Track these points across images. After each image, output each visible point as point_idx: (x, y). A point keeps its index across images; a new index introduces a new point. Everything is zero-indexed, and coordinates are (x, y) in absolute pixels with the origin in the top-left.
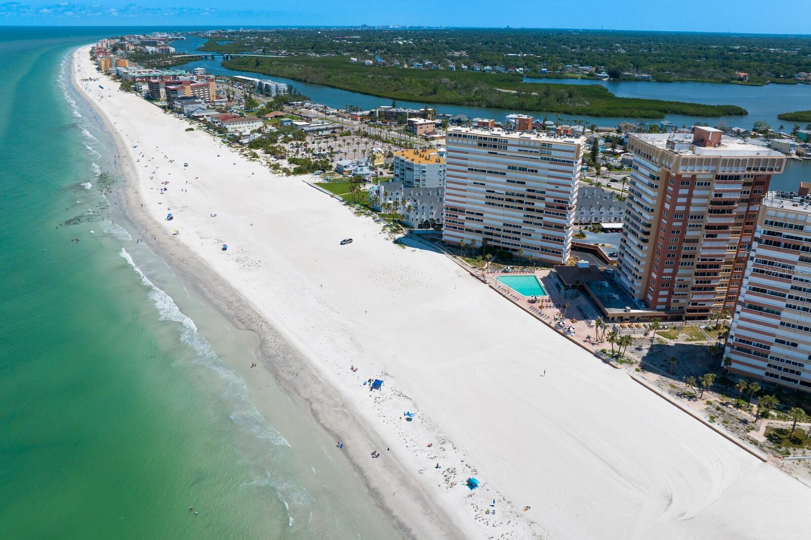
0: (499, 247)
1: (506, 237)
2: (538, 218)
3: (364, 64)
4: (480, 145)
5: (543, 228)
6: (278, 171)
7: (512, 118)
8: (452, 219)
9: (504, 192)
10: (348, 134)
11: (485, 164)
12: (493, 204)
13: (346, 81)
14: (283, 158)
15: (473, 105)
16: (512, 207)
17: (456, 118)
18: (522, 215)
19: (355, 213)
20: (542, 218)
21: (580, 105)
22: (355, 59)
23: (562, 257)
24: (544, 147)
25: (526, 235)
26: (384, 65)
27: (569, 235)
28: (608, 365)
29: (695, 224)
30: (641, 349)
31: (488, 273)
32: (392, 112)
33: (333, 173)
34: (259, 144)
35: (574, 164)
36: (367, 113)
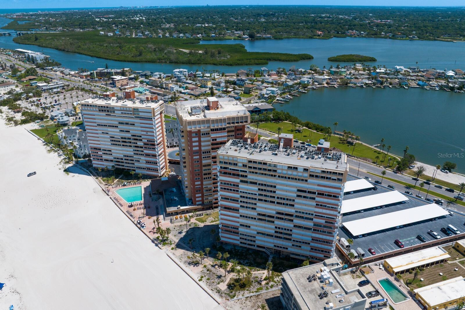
0: (125, 169)
1: (127, 163)
2: (141, 151)
3: (107, 35)
4: (100, 110)
5: (145, 157)
6: (11, 122)
7: (176, 72)
8: (95, 154)
9: (120, 137)
10: (72, 89)
11: (106, 122)
12: (115, 144)
13: (89, 49)
14: (18, 112)
15: (162, 62)
16: (126, 146)
17: (144, 73)
18: (132, 150)
19: (48, 151)
20: (143, 151)
21: (224, 58)
22: (103, 33)
23: (158, 172)
24: (135, 110)
25: (137, 161)
26: (120, 35)
27: (160, 160)
28: (157, 247)
29: (207, 156)
30: (182, 232)
31: (113, 188)
32: (104, 72)
33: (48, 121)
34: (6, 102)
35: (153, 119)
36: (89, 73)
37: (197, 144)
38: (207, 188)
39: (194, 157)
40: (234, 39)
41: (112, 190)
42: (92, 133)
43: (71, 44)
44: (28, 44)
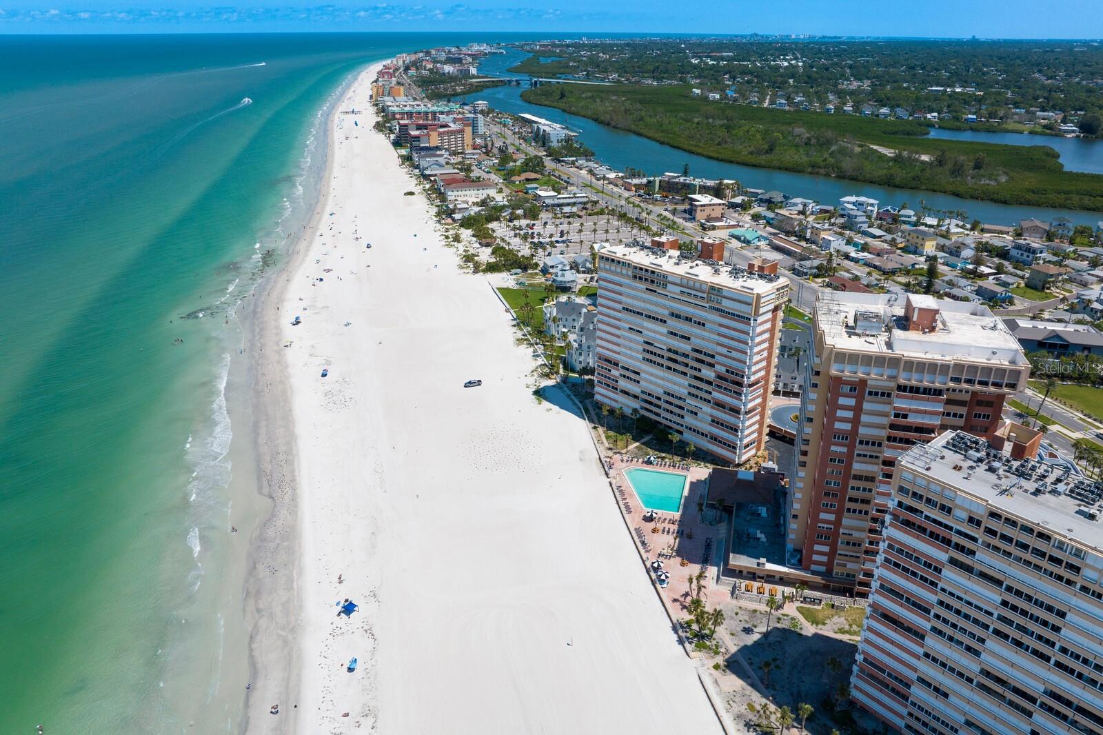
0: (661, 423)
1: (668, 411)
2: (706, 391)
3: (707, 98)
4: (635, 277)
5: (712, 407)
6: (469, 264)
7: (848, 203)
8: (604, 372)
9: (664, 347)
10: (601, 213)
11: (642, 305)
12: (651, 361)
13: (661, 126)
14: (488, 245)
15: (818, 174)
16: (675, 370)
17: (767, 196)
18: (686, 383)
19: (518, 340)
20: (710, 393)
21: (987, 182)
22: (698, 91)
23: (736, 453)
24: (713, 292)
25: (692, 412)
26: (735, 100)
27: (747, 424)
29: (868, 454)
30: (752, 630)
31: (622, 461)
32: (677, 183)
33: (536, 274)
34: (472, 221)
35: (752, 322)
36: (644, 181)
37: (849, 414)
38: (850, 537)
39: (833, 448)
40: (1030, 133)
41: (618, 465)
42: (609, 325)
43: (626, 111)
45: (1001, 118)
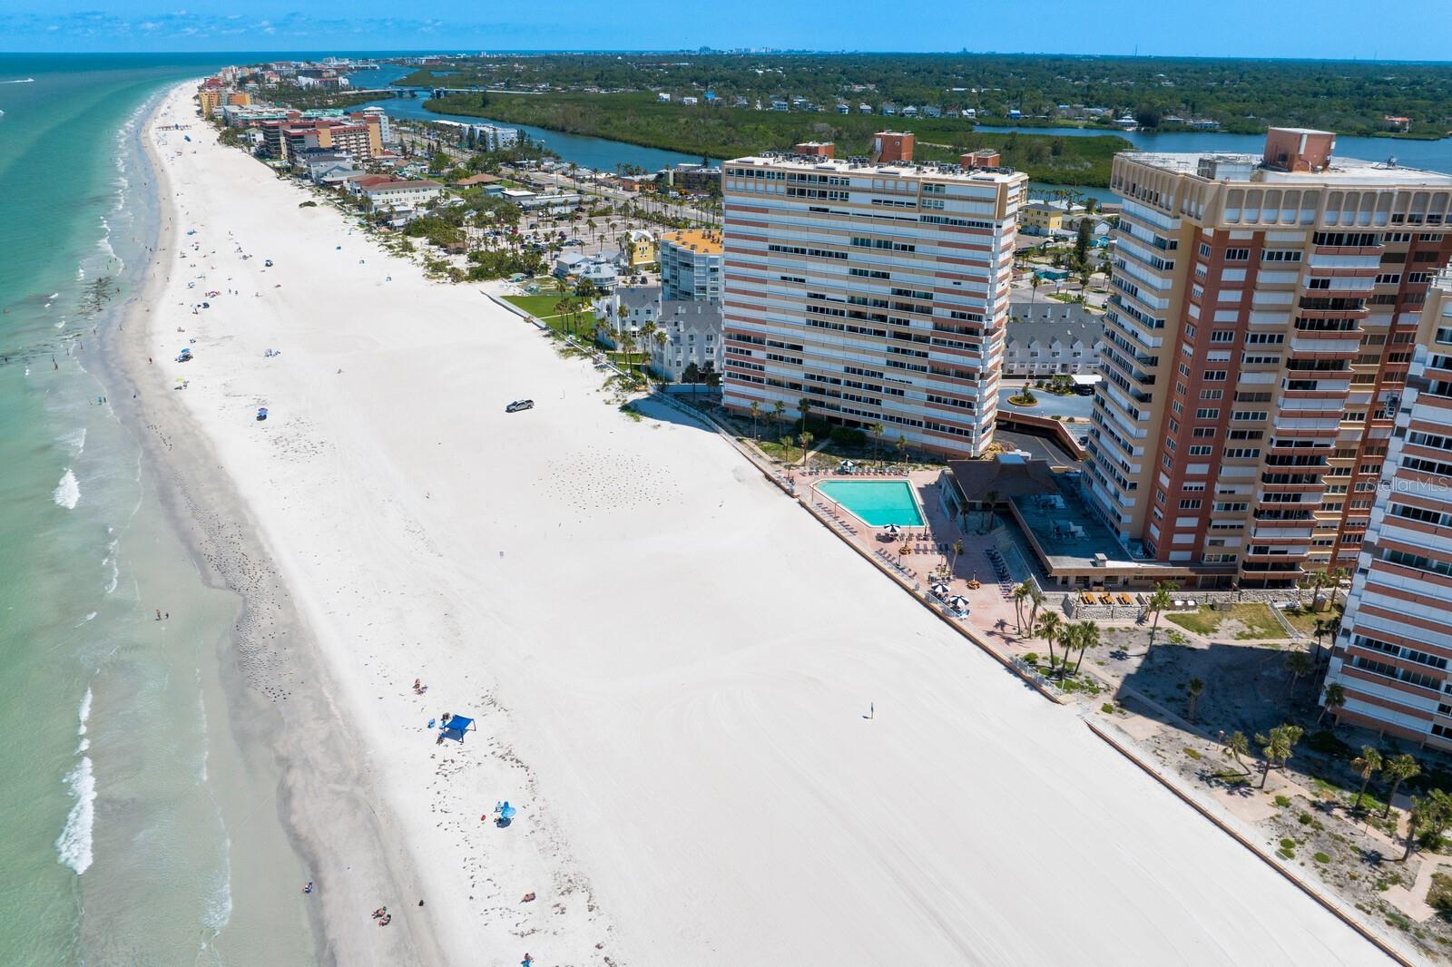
0: (838, 420)
1: (852, 398)
2: (918, 354)
3: (681, 104)
4: (791, 192)
5: (929, 377)
6: (440, 274)
8: (740, 358)
9: (845, 298)
10: (606, 212)
11: (804, 236)
12: (822, 324)
14: (459, 251)
16: (863, 330)
18: (883, 347)
20: (925, 355)
21: (1073, 168)
22: (666, 96)
23: (970, 441)
24: (928, 192)
25: (894, 392)
26: (719, 105)
27: (987, 393)
28: (1035, 694)
29: (1263, 356)
30: (1125, 654)
31: (803, 474)
32: (699, 175)
33: (548, 279)
35: (995, 228)
36: (652, 177)
37: (1235, 296)
38: (1232, 495)
39: (1211, 355)
40: (1085, 127)
41: (798, 479)
42: (745, 279)
43: (582, 115)
44: (463, 115)
45: (1047, 114)
